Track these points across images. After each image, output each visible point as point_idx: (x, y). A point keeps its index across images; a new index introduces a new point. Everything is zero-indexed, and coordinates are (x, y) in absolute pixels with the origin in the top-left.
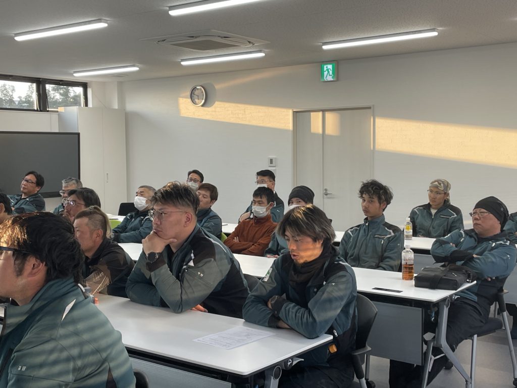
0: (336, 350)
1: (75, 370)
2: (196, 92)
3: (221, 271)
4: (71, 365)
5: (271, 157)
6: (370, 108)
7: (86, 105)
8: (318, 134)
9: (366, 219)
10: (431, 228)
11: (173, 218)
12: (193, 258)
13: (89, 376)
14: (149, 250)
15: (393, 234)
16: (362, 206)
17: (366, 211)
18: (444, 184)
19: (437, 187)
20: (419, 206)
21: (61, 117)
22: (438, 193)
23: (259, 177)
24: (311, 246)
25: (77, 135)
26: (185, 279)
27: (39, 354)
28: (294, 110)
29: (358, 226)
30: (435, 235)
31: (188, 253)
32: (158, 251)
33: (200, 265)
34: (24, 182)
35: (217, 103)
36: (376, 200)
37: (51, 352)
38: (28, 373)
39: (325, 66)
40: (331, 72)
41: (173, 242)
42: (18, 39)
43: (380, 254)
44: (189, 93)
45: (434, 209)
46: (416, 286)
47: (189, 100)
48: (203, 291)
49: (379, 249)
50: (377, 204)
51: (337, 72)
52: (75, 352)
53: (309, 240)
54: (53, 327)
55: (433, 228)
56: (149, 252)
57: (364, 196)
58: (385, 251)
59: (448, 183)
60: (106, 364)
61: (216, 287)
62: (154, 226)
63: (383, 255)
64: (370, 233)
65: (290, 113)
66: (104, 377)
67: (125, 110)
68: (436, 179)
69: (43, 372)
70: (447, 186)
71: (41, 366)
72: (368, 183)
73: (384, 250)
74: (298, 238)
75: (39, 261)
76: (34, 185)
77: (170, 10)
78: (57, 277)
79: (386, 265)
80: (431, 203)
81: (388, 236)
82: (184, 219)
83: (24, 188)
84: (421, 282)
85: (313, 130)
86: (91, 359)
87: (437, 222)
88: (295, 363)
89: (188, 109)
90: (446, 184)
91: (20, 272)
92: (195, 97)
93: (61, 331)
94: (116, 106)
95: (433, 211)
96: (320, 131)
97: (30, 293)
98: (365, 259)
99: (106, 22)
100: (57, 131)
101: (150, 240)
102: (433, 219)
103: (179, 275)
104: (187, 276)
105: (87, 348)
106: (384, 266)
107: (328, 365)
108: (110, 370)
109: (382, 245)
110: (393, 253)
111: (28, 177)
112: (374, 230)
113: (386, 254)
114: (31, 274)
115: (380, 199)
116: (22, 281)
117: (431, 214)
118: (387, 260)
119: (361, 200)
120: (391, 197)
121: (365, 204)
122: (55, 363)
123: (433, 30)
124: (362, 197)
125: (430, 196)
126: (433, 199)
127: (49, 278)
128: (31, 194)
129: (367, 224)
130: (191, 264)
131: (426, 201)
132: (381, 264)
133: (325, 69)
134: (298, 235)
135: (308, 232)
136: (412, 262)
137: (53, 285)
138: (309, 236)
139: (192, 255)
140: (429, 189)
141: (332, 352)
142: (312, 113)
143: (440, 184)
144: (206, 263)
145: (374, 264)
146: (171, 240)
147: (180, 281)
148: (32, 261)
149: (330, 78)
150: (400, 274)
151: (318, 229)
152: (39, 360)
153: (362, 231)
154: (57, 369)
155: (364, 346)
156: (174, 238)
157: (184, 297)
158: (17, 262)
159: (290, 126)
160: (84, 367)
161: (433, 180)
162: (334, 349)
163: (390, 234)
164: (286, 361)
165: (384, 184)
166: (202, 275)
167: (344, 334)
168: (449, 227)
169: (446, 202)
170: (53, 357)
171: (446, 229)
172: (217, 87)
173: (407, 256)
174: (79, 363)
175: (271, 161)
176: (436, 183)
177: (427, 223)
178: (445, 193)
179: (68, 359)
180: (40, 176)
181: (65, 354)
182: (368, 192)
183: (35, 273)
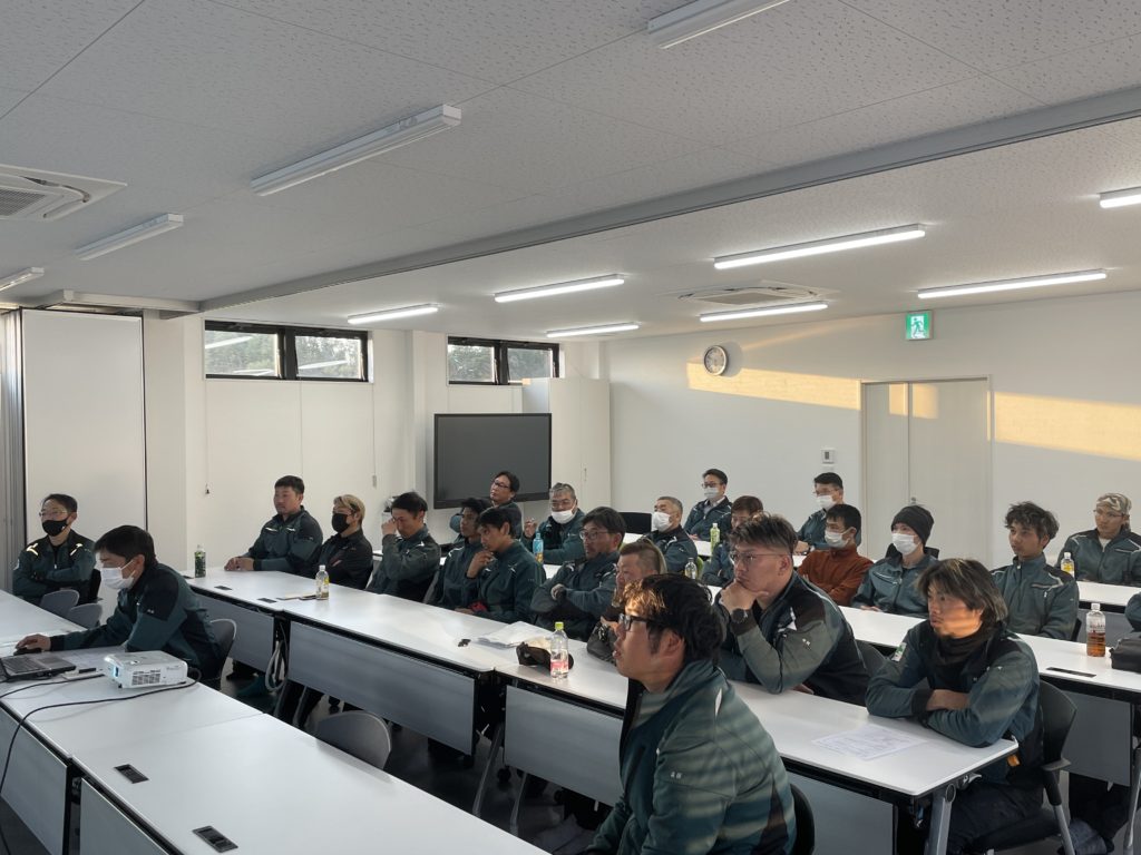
0: (1018, 763)
1: (738, 781)
2: (713, 355)
3: (831, 637)
4: (734, 774)
5: (827, 449)
6: (985, 379)
7: (557, 374)
8: (898, 417)
9: (1015, 559)
10: (1101, 567)
11: (765, 562)
12: (794, 618)
13: (753, 789)
14: (734, 605)
15: (1061, 584)
16: (1011, 541)
17: (1016, 547)
18: (1121, 501)
19: (1109, 505)
20: (1081, 534)
21: (526, 394)
22: (1110, 514)
23: (818, 485)
24: (963, 614)
25: (547, 418)
26: (784, 648)
27: (697, 757)
28: (864, 381)
29: (1003, 569)
30: (1109, 578)
31: (784, 611)
32: (745, 608)
33: (806, 628)
34: (494, 486)
35: (743, 371)
36: (1033, 532)
37: (712, 755)
38: (683, 782)
39: (913, 318)
40: (922, 327)
41: (762, 595)
42: (500, 300)
43: (1042, 611)
44: (702, 357)
45: (1105, 538)
46: (1115, 666)
47: (702, 366)
48: (808, 665)
49: (1041, 606)
50: (1036, 539)
51: (932, 326)
52: (735, 757)
53: (963, 605)
54: (708, 723)
55: (1105, 568)
56: (735, 608)
57: (1013, 525)
58: (1051, 609)
59: (1127, 500)
60: (770, 776)
61: (825, 660)
62: (737, 573)
63: (1047, 615)
64: (1024, 581)
65: (856, 385)
66: (768, 792)
67: (609, 380)
68: (1107, 492)
69: (704, 780)
70: (1126, 505)
71: (701, 773)
72: (1020, 506)
73: (1049, 606)
74: (945, 596)
75: (677, 637)
76: (507, 490)
77: (716, 262)
78: (699, 659)
79: (1054, 629)
80: (1100, 530)
81: (1056, 586)
82: (779, 565)
83: (495, 494)
84: (1122, 662)
85: (892, 410)
86: (753, 767)
87: (1110, 559)
88: (971, 780)
89: (700, 378)
90: (1124, 501)
91: (654, 649)
92: (711, 362)
93: (718, 730)
94: (596, 375)
95: (1104, 542)
96: (904, 412)
97: (666, 676)
98: (1020, 619)
99: (622, 277)
100: (520, 411)
101: (733, 591)
102: (1103, 554)
103: (774, 640)
104: (786, 643)
105: (748, 753)
106: (1049, 630)
107: (1008, 784)
108: (774, 783)
109: (1046, 599)
110: (1065, 612)
111: (500, 479)
112: (1030, 577)
113: (1052, 614)
114: (668, 652)
115: (1039, 531)
116: (657, 660)
117: (1100, 546)
118: (1056, 622)
119: (1008, 531)
120: (1057, 529)
121: (1015, 537)
122: (716, 770)
123: (1099, 271)
124: (1009, 526)
125: (1097, 520)
126: (1103, 524)
127: (688, 657)
128: (504, 501)
129: (1019, 567)
130: (793, 626)
131: (1093, 526)
132: (1045, 628)
133: (913, 322)
134: (947, 592)
135: (964, 594)
136: (1103, 631)
137: (692, 668)
138: (963, 599)
139: (792, 614)
140: (1095, 508)
141: (1012, 765)
142: (891, 386)
143: (1114, 501)
144: (813, 627)
145: (1034, 628)
146: (762, 592)
147: (776, 648)
148: (668, 637)
149: (920, 336)
150: (1083, 647)
151: (977, 592)
152: (697, 765)
153: (1010, 577)
154: (719, 778)
155: (1058, 758)
156: (765, 590)
157: (785, 672)
158: (652, 636)
159: (857, 404)
160: (748, 777)
161: (1103, 495)
162: (1015, 762)
163: (1057, 583)
164: (960, 779)
165: (1045, 509)
166: (808, 643)
167: (1026, 739)
168: (1131, 567)
169: (1124, 529)
170: (714, 762)
171: (1125, 569)
172: (745, 348)
173: (1095, 620)
174: (742, 772)
175: (827, 455)
176: (1108, 500)
177: (1095, 560)
178: (1123, 515)
179: (730, 767)
180: (515, 478)
181: (725, 760)
182: (1021, 520)
183: (674, 651)
